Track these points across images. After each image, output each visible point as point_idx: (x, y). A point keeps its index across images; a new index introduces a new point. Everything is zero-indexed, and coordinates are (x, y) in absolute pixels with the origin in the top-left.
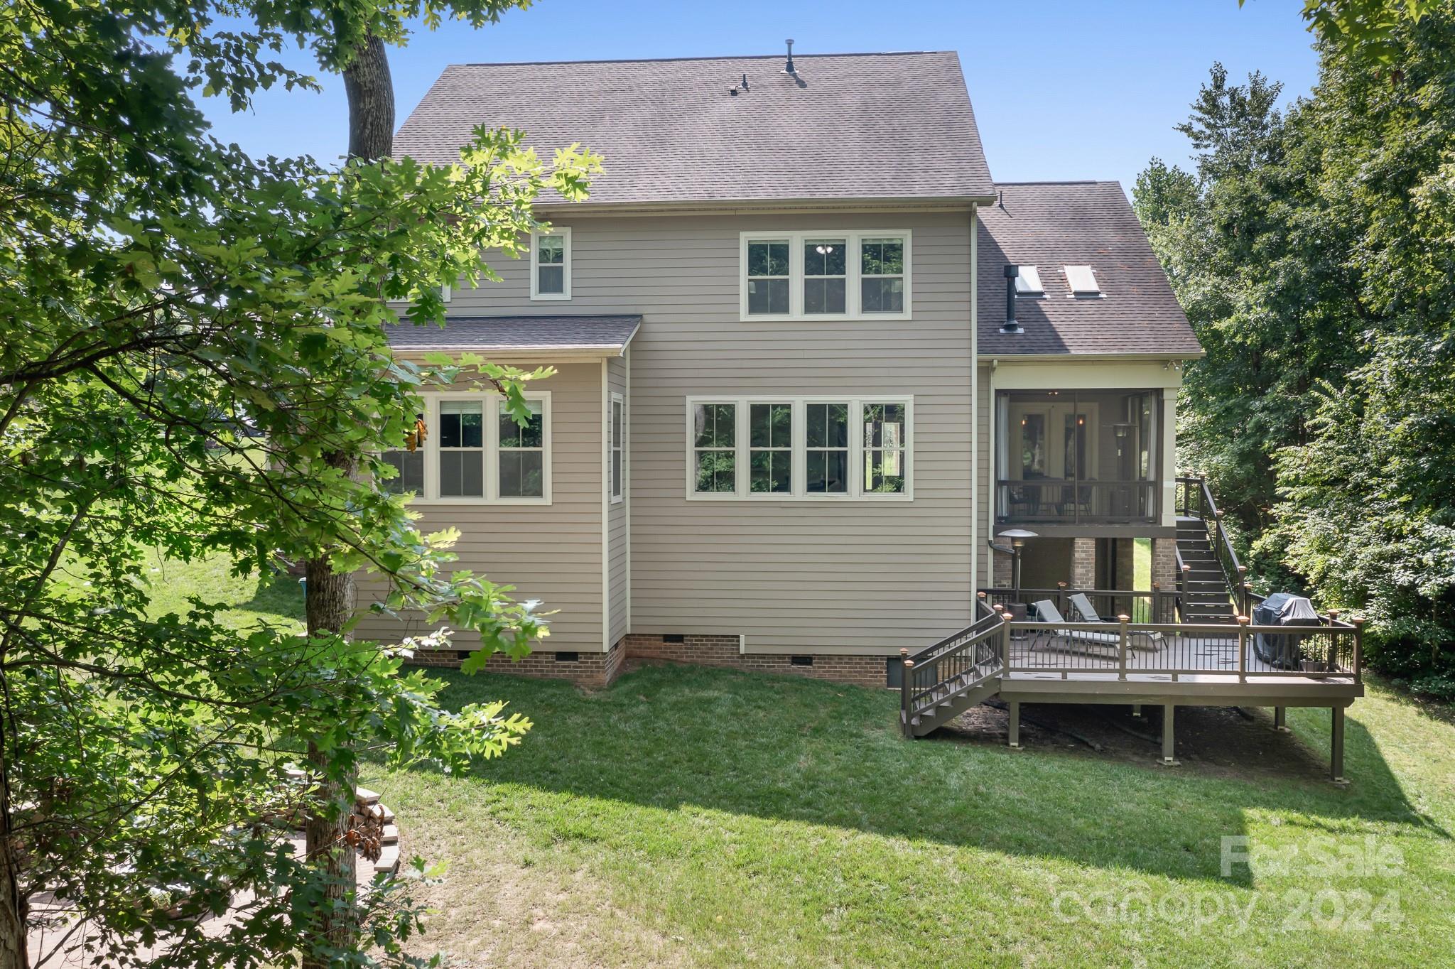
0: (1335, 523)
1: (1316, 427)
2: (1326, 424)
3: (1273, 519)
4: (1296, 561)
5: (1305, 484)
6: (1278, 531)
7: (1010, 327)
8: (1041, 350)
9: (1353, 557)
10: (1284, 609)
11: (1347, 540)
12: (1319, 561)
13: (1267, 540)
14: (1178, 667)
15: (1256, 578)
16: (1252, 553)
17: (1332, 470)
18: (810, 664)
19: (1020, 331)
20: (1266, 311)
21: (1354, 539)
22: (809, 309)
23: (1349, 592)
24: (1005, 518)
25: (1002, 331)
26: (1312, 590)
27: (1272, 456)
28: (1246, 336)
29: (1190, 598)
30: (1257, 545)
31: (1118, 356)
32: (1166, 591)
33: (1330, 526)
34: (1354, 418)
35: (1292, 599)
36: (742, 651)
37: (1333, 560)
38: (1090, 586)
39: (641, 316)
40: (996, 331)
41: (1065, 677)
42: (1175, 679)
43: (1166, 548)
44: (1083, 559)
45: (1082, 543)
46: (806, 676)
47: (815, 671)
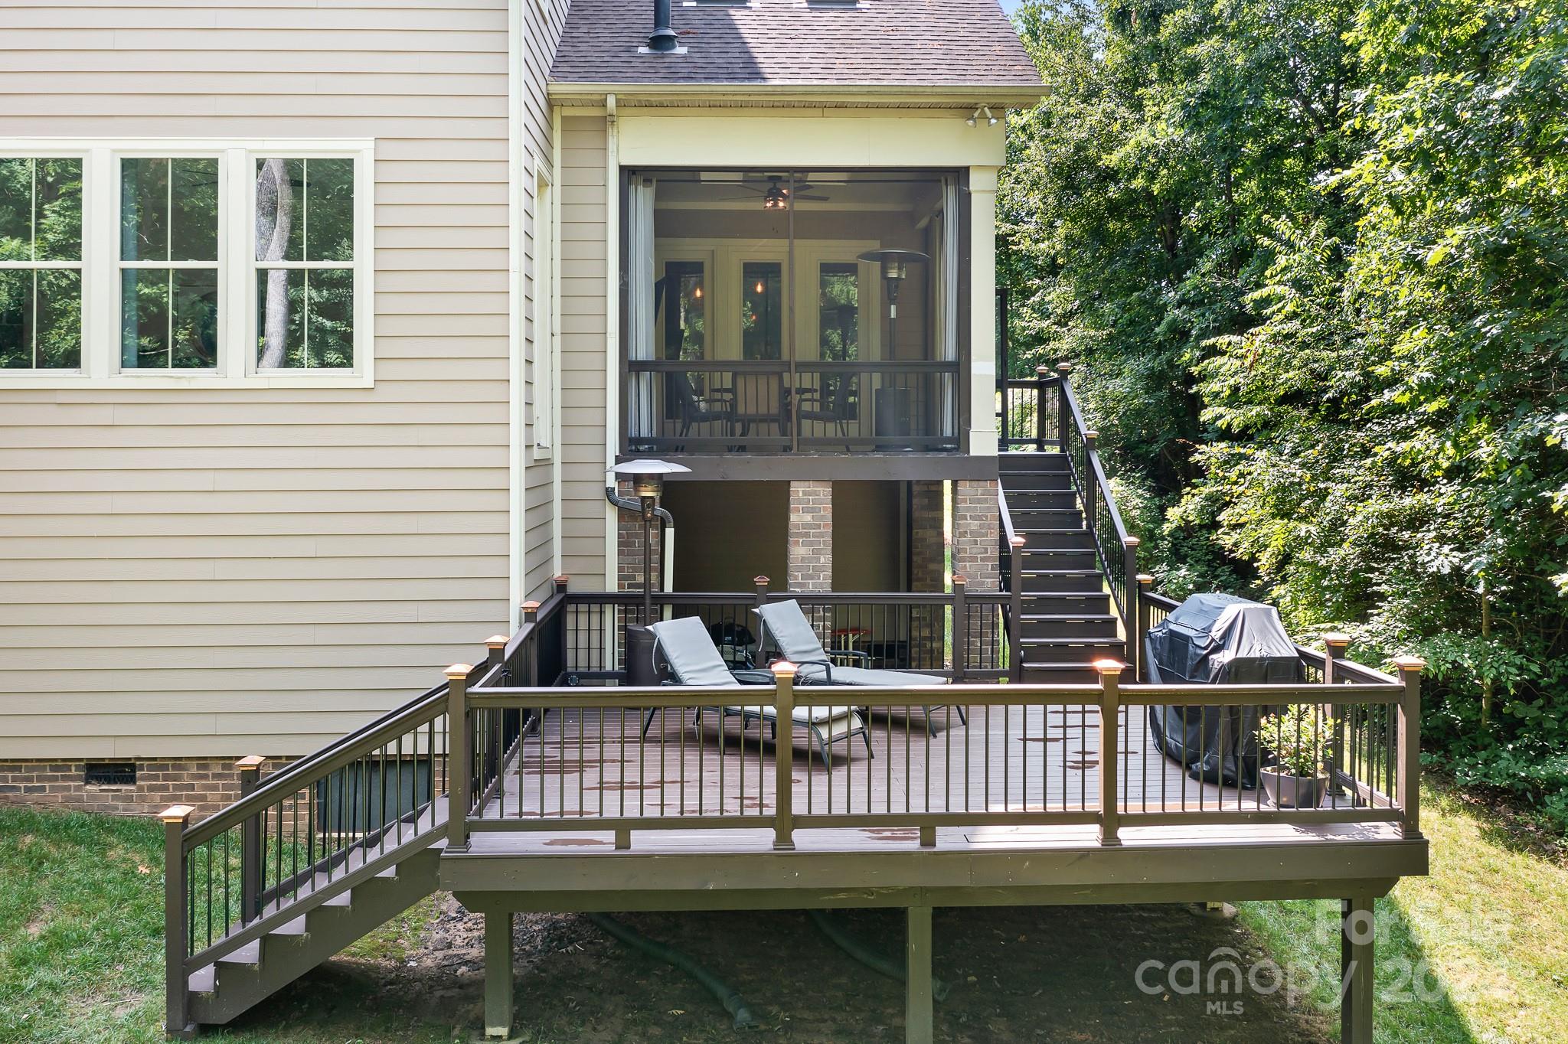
0: (1303, 465)
1: (1266, 301)
2: (1281, 298)
3: (1199, 471)
4: (1235, 536)
5: (1250, 402)
6: (1206, 490)
7: (659, 43)
9: (1338, 524)
10: (1216, 634)
11: (1323, 495)
12: (1277, 533)
13: (1186, 508)
15: (1172, 567)
16: (1167, 528)
17: (1292, 378)
18: (131, 779)
19: (680, 49)
20: (1182, 133)
21: (1339, 490)
23: (1334, 590)
26: (1266, 584)
27: (1195, 370)
28: (1152, 176)
29: (1029, 607)
30: (1173, 513)
32: (980, 591)
33: (1294, 468)
34: (1329, 281)
35: (1232, 607)
37: (1303, 529)
38: (821, 583)
41: (623, 843)
42: (928, 841)
43: (979, 501)
44: (805, 526)
45: (805, 493)
46: (120, 810)
47: (143, 799)
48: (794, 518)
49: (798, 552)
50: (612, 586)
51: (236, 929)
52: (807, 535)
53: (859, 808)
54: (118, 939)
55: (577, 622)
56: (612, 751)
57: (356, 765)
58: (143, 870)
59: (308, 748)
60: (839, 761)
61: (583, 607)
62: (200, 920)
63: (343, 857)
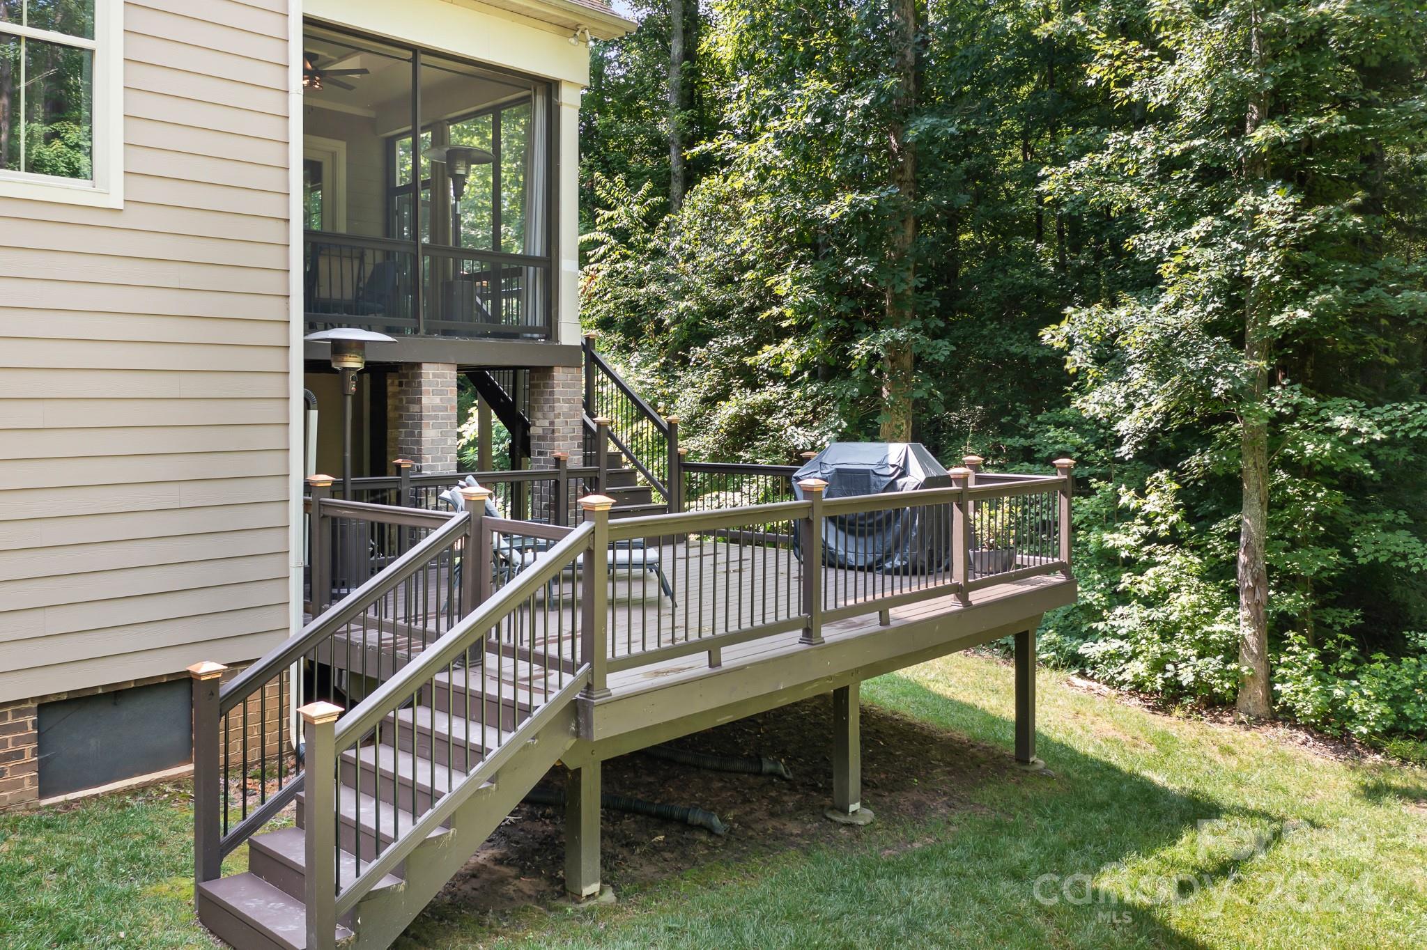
44: (435, 408)
45: (435, 376)
48: (425, 401)
49: (429, 434)
52: (436, 417)
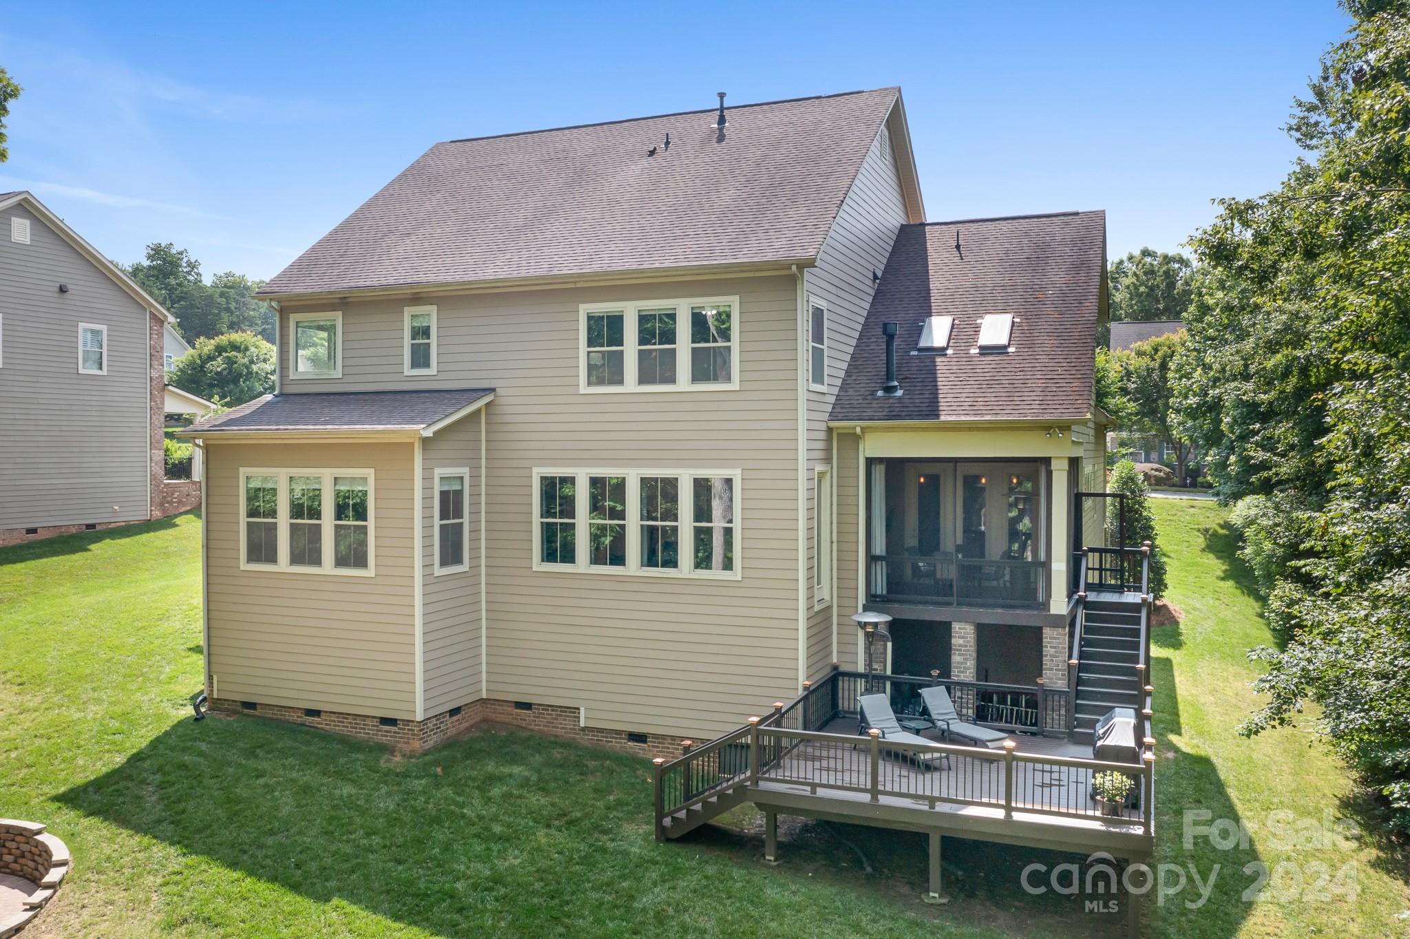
7: (889, 390)
8: (910, 417)
14: (936, 794)
18: (645, 742)
19: (900, 393)
22: (642, 380)
24: (881, 596)
25: (880, 393)
31: (990, 422)
36: (582, 724)
38: (970, 676)
39: (493, 390)
40: (873, 393)
41: (814, 792)
42: (932, 807)
43: (1055, 638)
44: (960, 645)
45: (960, 628)
46: (641, 755)
47: (650, 751)
48: (953, 641)
49: (956, 658)
50: (861, 668)
51: (678, 806)
52: (961, 650)
53: (912, 791)
54: (640, 805)
55: (843, 684)
56: (839, 753)
57: (730, 746)
58: (649, 780)
59: (715, 737)
60: (936, 769)
61: (846, 678)
62: (666, 803)
63: (721, 784)
